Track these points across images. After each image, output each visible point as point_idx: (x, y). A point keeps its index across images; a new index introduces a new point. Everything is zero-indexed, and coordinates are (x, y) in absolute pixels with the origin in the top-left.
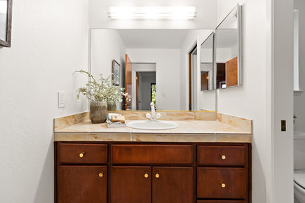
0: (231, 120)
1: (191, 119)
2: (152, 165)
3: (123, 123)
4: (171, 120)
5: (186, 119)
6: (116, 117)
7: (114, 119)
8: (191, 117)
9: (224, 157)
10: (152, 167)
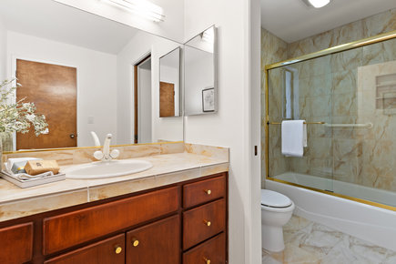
0: (204, 151)
1: (157, 153)
2: (125, 231)
3: (56, 173)
4: (130, 157)
5: (151, 154)
6: (38, 164)
7: (35, 168)
8: (157, 151)
9: (209, 192)
10: (125, 234)
